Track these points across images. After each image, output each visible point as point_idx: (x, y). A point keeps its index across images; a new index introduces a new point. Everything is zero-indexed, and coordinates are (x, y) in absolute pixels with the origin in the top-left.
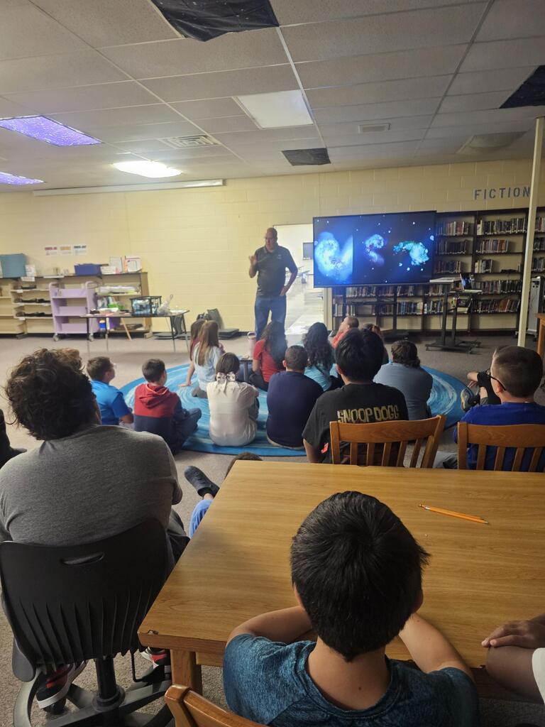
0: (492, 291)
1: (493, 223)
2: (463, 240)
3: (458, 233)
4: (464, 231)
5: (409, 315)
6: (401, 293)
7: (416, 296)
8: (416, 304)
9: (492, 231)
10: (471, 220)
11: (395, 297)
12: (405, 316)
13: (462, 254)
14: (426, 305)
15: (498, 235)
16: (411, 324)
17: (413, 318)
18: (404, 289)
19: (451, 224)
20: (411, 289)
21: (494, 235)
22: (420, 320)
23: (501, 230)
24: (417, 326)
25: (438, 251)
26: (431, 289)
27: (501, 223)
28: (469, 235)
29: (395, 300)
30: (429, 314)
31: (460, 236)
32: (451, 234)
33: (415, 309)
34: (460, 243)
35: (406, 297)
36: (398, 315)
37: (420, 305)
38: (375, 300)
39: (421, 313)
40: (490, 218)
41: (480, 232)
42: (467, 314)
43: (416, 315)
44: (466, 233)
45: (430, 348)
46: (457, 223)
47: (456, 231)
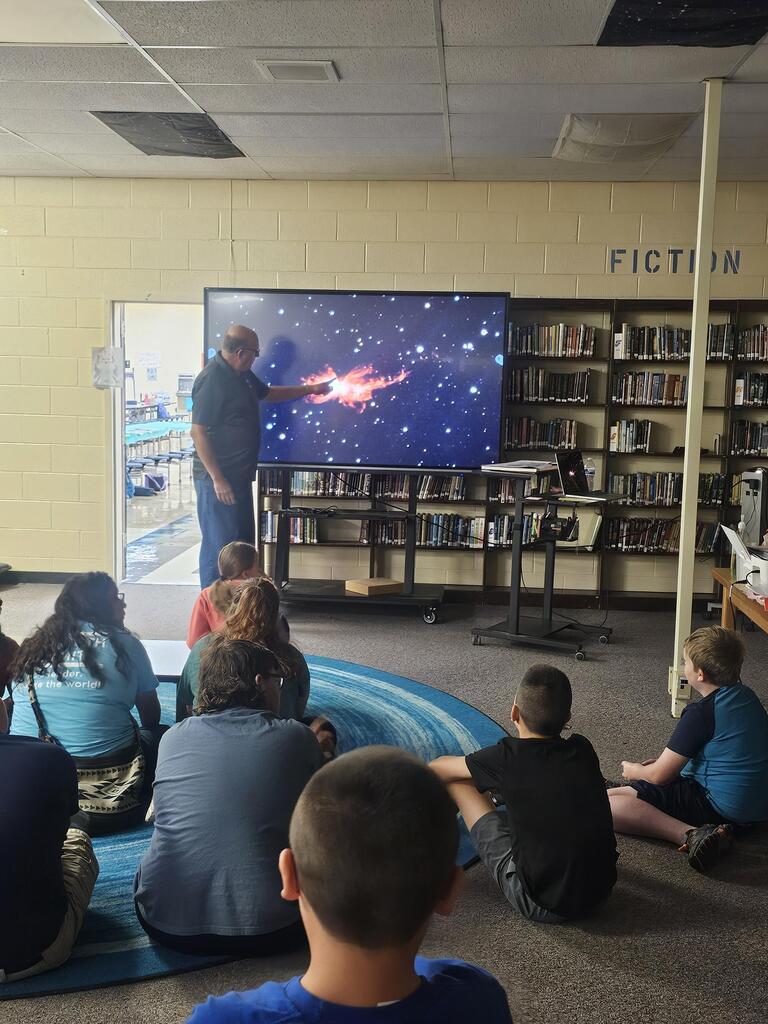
0: (652, 498)
1: (652, 332)
2: (583, 368)
3: (570, 352)
4: (583, 348)
5: (452, 549)
6: (431, 492)
7: (469, 500)
8: (468, 520)
9: (651, 351)
10: (603, 322)
11: (413, 501)
12: (442, 549)
13: (579, 405)
14: (492, 525)
15: (662, 362)
16: (459, 570)
17: (462, 556)
18: (440, 483)
19: (552, 329)
20: (456, 483)
21: (655, 362)
22: (480, 561)
23: (671, 351)
24: (474, 578)
25: (522, 393)
26: (506, 487)
27: (671, 332)
28: (595, 358)
29: (413, 509)
30: (499, 548)
31: (573, 359)
32: (552, 353)
33: (466, 534)
34: (574, 375)
35: (444, 501)
36: (421, 548)
37: (478, 526)
38: (366, 506)
39: (480, 546)
40: (647, 320)
41: (620, 353)
42: (593, 551)
43: (467, 549)
44: (588, 353)
45: (484, 639)
46: (567, 327)
47: (565, 346)
